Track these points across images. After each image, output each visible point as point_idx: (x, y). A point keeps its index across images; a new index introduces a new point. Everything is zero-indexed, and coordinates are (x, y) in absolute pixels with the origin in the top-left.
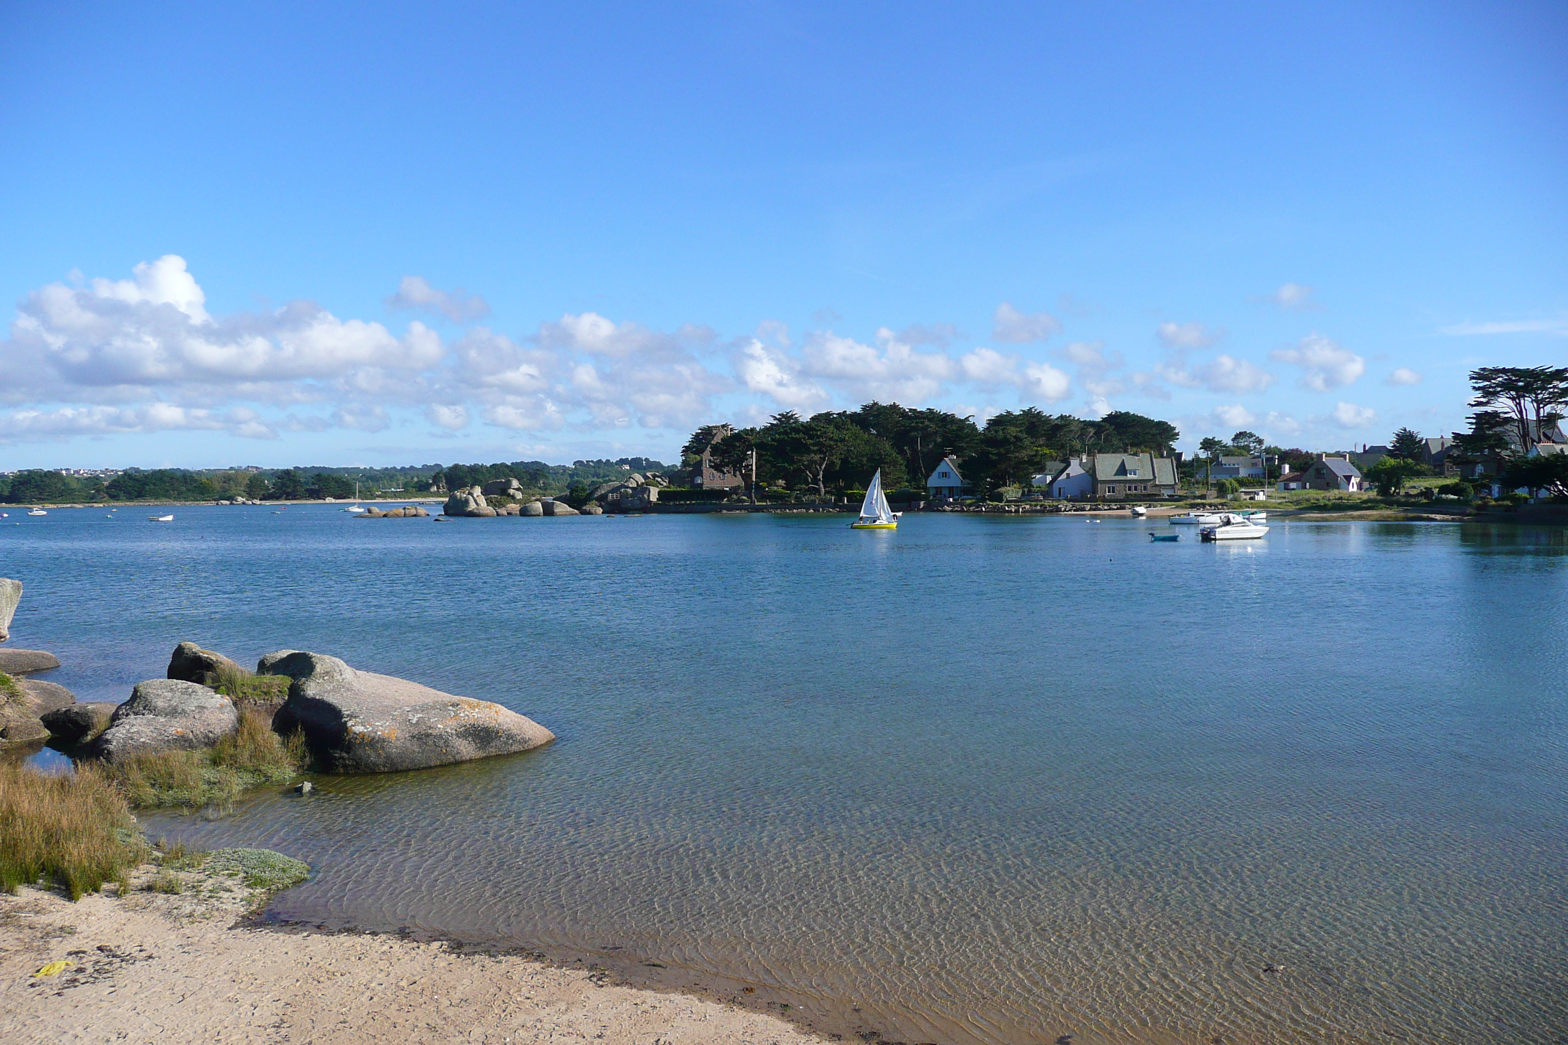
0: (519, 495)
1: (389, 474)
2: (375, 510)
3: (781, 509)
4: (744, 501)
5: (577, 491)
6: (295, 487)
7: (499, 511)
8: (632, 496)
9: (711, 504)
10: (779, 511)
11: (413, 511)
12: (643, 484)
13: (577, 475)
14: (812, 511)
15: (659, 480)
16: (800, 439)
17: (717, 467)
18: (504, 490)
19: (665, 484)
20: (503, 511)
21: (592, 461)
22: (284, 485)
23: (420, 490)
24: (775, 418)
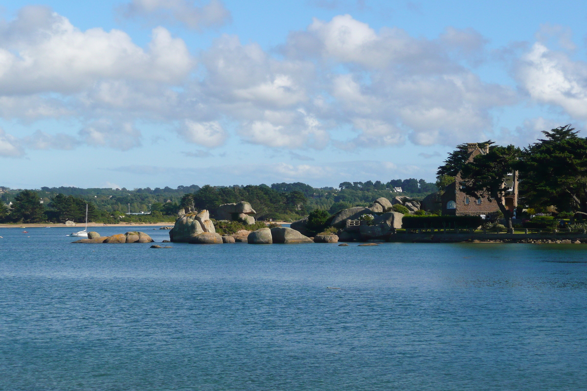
0: (251, 221)
1: (141, 196)
2: (96, 235)
3: (542, 239)
4: (501, 229)
5: (316, 216)
6: (33, 209)
7: (227, 237)
8: (374, 222)
9: (462, 232)
10: (540, 241)
11: (136, 237)
12: (390, 209)
13: (344, 198)
14: (578, 242)
15: (410, 204)
16: (565, 158)
17: (469, 191)
18: (235, 215)
19: (416, 209)
20: (231, 238)
21: (360, 183)
22: (22, 207)
23: (167, 214)
24: (548, 135)
